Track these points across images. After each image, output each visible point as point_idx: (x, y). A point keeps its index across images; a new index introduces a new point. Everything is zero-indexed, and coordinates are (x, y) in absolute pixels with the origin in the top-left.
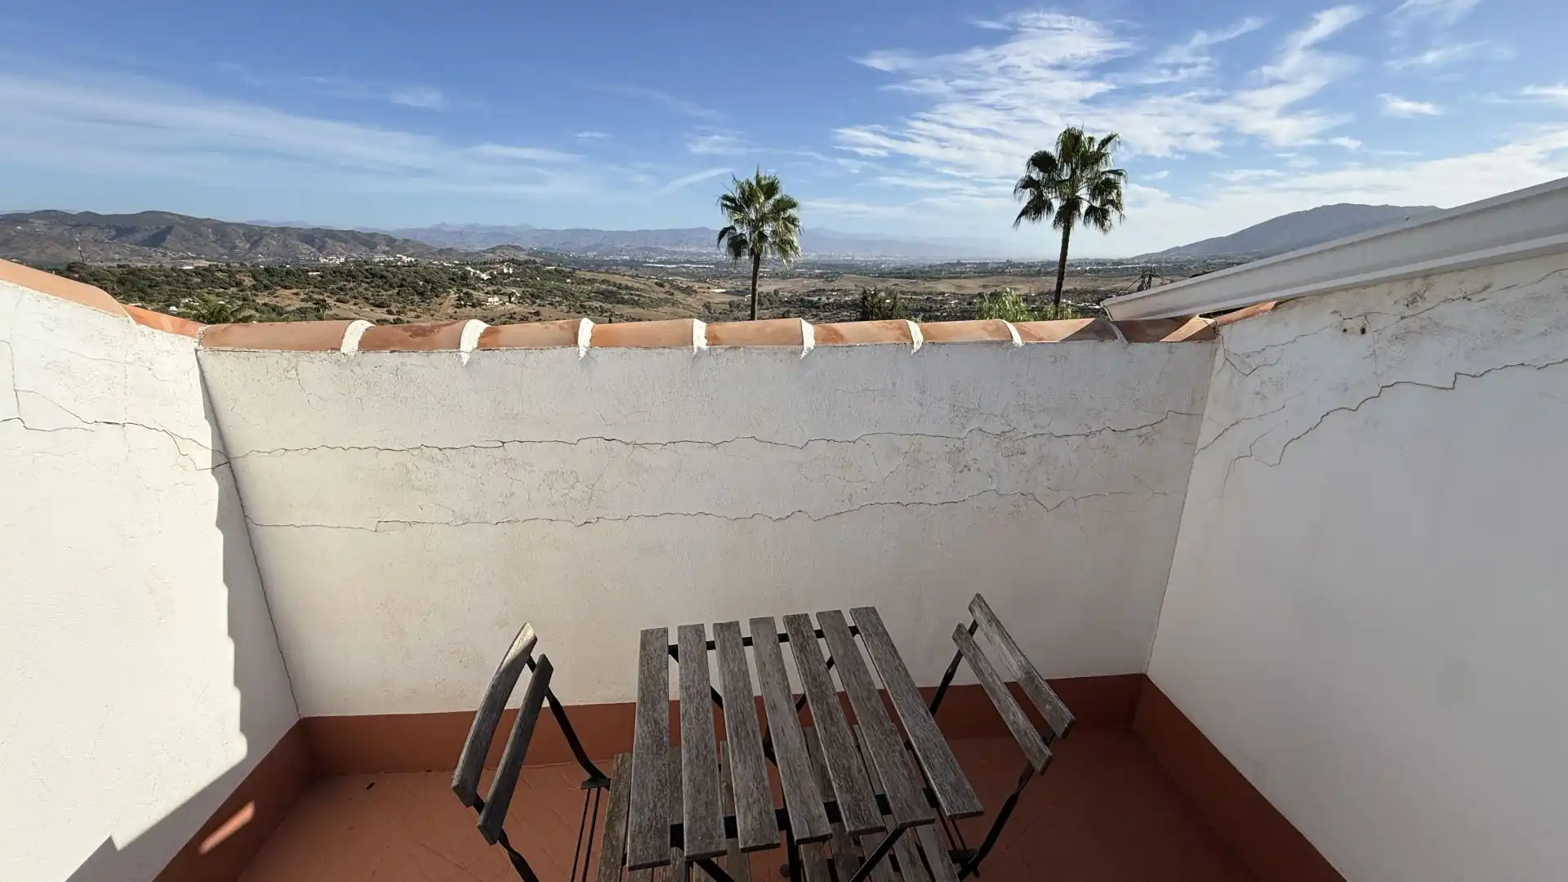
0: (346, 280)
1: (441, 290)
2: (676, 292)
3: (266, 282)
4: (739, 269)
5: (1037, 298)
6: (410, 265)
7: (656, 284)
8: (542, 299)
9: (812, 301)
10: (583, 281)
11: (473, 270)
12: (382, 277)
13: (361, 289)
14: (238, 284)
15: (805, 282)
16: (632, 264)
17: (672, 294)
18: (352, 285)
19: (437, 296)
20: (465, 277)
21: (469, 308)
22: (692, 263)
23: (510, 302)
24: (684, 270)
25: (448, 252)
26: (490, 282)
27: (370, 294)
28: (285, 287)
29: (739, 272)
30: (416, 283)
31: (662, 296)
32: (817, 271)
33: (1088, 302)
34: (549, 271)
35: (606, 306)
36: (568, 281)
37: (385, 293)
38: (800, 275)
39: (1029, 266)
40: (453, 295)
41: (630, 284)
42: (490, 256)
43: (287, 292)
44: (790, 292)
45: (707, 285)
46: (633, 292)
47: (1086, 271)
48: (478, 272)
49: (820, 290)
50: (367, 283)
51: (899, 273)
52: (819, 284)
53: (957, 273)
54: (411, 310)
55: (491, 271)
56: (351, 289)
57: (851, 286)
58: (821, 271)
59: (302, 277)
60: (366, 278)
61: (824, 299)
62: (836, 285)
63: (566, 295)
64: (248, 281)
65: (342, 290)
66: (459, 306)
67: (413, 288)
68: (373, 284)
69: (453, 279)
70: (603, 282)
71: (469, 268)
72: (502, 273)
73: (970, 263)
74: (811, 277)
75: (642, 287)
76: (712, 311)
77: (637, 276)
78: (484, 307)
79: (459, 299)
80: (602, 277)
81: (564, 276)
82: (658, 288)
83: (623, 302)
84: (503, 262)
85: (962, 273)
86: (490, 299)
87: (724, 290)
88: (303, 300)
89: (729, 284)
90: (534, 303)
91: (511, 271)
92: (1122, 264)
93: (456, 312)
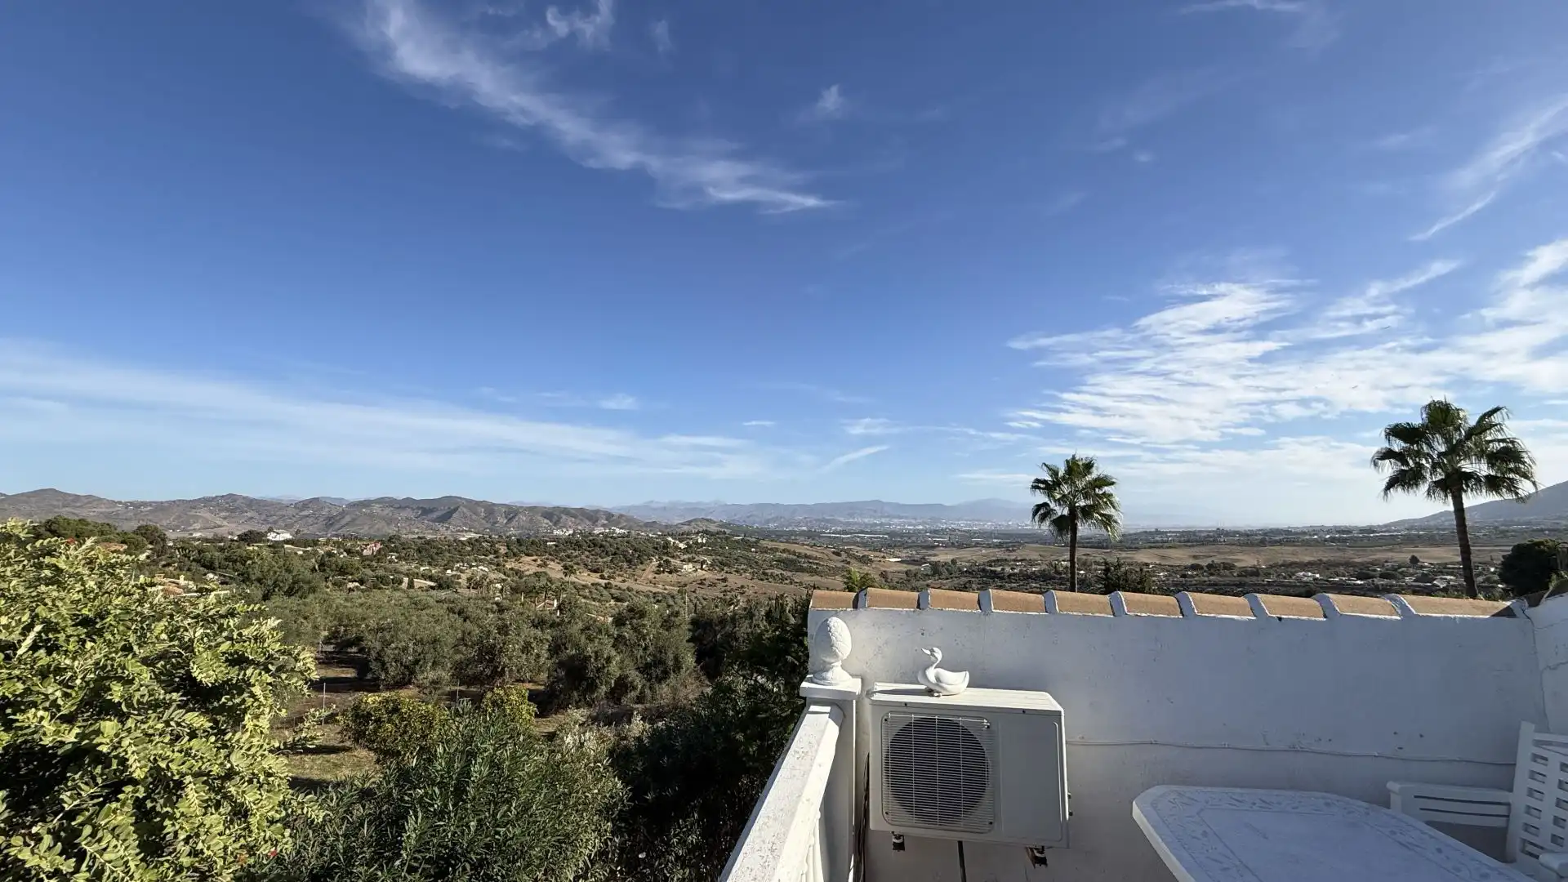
0: (575, 550)
1: (646, 557)
2: (852, 561)
3: (515, 550)
4: (914, 539)
5: (1272, 571)
6: (622, 536)
7: (834, 553)
8: (729, 566)
9: (995, 571)
10: (765, 551)
11: (673, 541)
12: (601, 546)
13: (583, 557)
14: (496, 552)
15: (984, 551)
16: (810, 535)
17: (849, 563)
18: (577, 553)
19: (642, 563)
20: (666, 545)
21: (666, 574)
22: (867, 533)
23: (702, 569)
24: (858, 539)
25: (651, 525)
26: (686, 551)
27: (590, 560)
28: (528, 555)
29: (913, 542)
30: (627, 551)
31: (840, 565)
32: (995, 541)
33: (1344, 576)
34: (737, 542)
35: (787, 574)
36: (753, 550)
37: (601, 560)
38: (977, 544)
39: (1248, 535)
40: (655, 563)
41: (808, 553)
42: (686, 528)
43: (528, 559)
44: (969, 561)
45: (882, 554)
46: (811, 561)
47: (1326, 540)
48: (677, 542)
49: (1002, 560)
50: (589, 551)
51: (1088, 543)
52: (1000, 554)
53: (1157, 542)
54: (619, 575)
55: (688, 540)
56: (576, 556)
57: (1034, 556)
58: (999, 541)
59: (542, 546)
60: (589, 547)
61: (1008, 570)
62: (1019, 554)
63: (751, 563)
64: (503, 550)
65: (569, 557)
66: (659, 572)
67: (624, 556)
68: (593, 553)
69: (656, 549)
70: (784, 551)
71: (670, 539)
72: (696, 543)
73: (1170, 532)
74: (989, 546)
75: (819, 555)
76: (889, 580)
77: (815, 545)
78: (679, 573)
79: (660, 566)
80: (782, 546)
81: (749, 546)
82: (835, 557)
83: (802, 570)
84: (697, 533)
85: (1163, 542)
86: (685, 567)
87: (900, 560)
88: (539, 566)
89: (904, 554)
90: (723, 570)
91: (704, 541)
92: (1374, 532)
93: (655, 578)
